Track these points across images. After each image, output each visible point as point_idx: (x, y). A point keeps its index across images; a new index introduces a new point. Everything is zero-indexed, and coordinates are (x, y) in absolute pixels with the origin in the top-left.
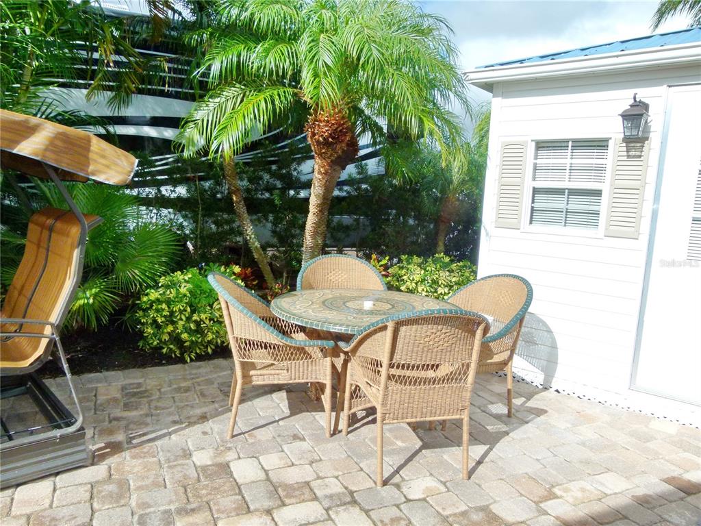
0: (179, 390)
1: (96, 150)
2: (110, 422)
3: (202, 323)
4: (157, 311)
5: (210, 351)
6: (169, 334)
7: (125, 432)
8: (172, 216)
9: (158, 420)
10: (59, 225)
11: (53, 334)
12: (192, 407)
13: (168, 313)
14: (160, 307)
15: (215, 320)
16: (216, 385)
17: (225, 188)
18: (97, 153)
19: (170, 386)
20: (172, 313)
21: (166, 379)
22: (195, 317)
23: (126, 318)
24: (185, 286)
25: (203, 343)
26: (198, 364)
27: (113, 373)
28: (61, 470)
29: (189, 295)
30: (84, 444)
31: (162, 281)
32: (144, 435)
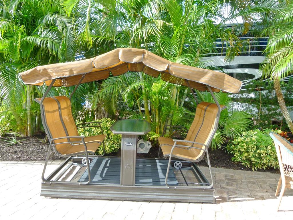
0: (250, 182)
1: (227, 80)
2: (221, 188)
3: (261, 154)
4: (242, 146)
5: (264, 168)
6: (246, 157)
7: (227, 194)
8: (247, 106)
9: (241, 193)
10: (208, 108)
11: (206, 149)
12: (257, 191)
13: (246, 148)
14: (242, 144)
15: (268, 154)
16: (268, 184)
17: (274, 94)
18: (226, 81)
19: (246, 180)
20: (248, 148)
21: (244, 176)
22: (258, 151)
23: (226, 147)
24: (254, 137)
25: (261, 163)
26: (258, 172)
27: (222, 169)
28: (204, 202)
29: (256, 141)
30: (213, 194)
31: (244, 133)
32: (235, 197)
